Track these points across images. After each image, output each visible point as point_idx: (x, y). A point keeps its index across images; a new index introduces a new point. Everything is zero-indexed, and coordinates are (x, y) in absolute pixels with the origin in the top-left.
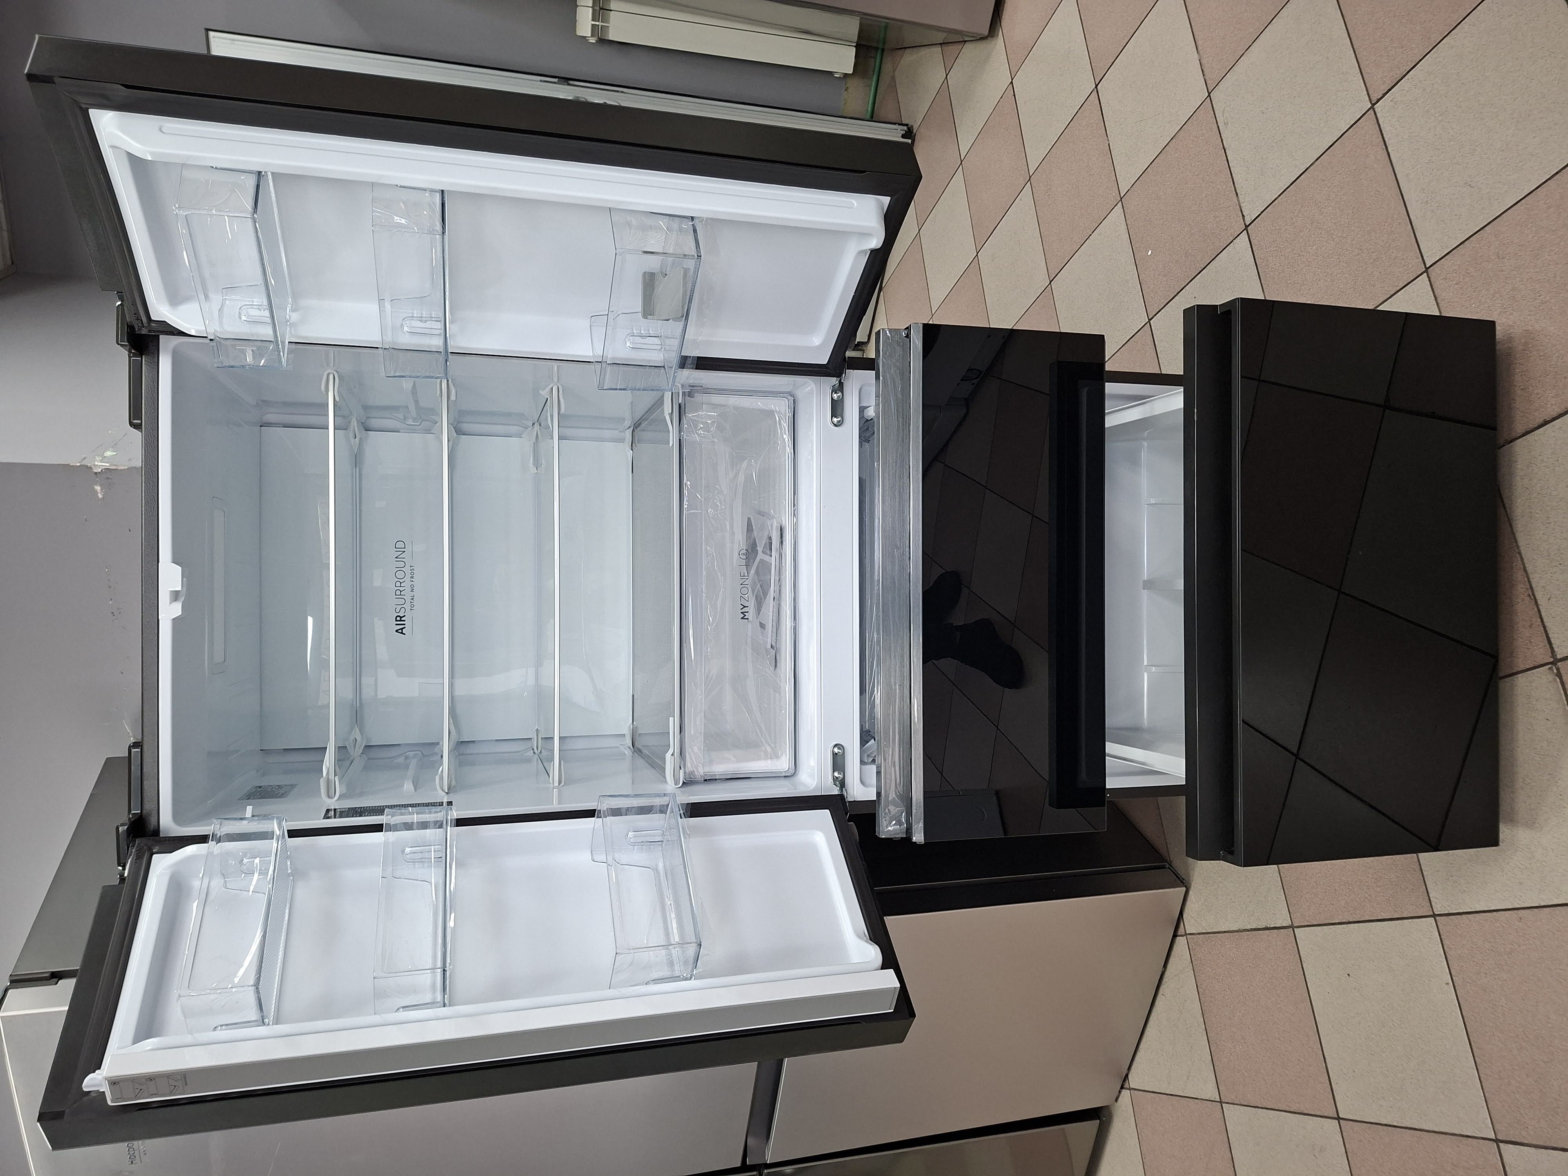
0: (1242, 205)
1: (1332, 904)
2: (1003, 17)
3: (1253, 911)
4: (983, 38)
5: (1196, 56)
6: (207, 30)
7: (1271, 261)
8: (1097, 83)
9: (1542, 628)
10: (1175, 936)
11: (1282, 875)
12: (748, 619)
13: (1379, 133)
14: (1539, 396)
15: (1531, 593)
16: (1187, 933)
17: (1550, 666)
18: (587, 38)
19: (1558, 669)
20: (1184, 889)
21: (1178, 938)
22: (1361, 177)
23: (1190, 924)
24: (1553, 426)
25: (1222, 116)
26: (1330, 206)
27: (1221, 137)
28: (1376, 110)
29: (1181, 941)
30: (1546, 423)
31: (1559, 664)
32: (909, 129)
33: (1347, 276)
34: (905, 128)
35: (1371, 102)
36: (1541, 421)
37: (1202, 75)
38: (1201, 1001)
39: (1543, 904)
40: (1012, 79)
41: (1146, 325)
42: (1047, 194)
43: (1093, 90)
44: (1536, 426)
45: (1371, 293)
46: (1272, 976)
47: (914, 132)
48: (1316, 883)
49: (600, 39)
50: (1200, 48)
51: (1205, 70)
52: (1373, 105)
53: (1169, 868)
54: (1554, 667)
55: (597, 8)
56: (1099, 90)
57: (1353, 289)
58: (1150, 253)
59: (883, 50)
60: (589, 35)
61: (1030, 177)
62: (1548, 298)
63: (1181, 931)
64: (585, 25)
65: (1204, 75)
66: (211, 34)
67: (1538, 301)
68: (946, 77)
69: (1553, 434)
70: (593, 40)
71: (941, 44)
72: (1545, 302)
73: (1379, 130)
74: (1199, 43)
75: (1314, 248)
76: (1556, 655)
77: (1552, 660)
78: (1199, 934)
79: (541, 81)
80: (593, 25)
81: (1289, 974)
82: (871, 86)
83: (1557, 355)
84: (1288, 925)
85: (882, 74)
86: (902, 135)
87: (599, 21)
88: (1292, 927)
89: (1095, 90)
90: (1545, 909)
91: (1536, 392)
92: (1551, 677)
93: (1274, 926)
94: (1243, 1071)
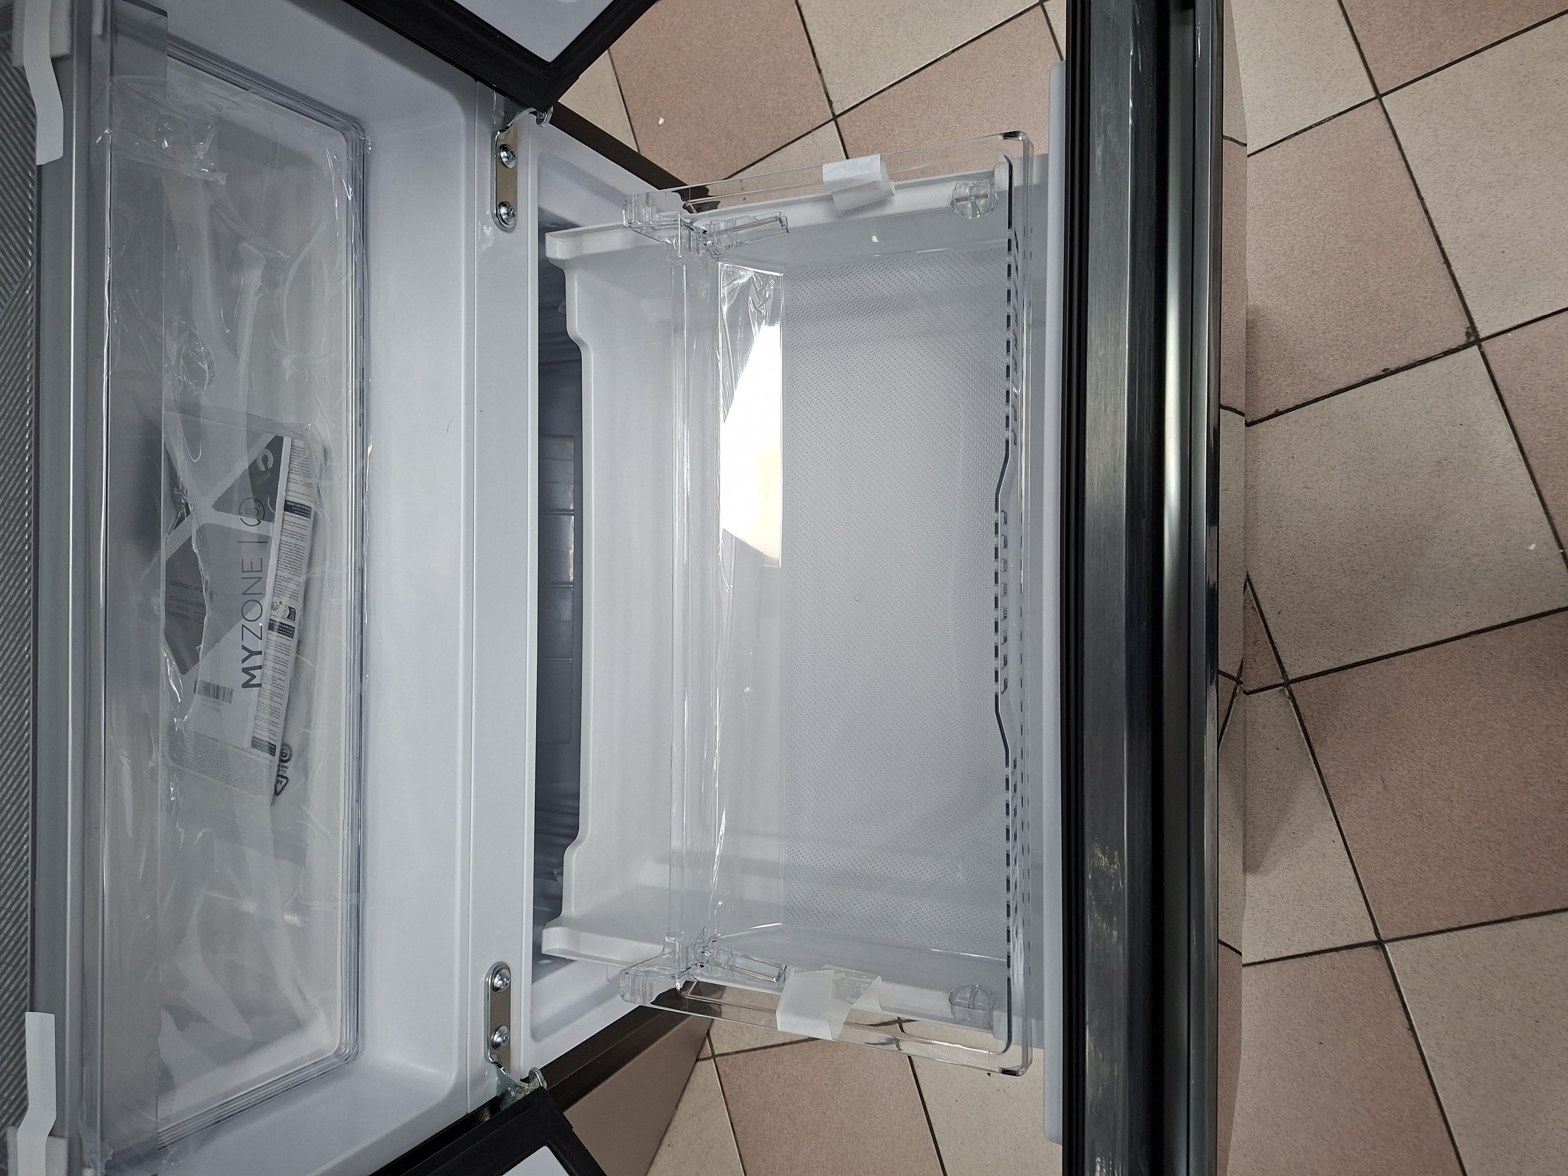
0: (828, 86)
9: (1270, 645)
10: (697, 1060)
12: (259, 685)
14: (1270, 383)
15: (1255, 605)
16: (716, 1053)
17: (1281, 688)
19: (1290, 692)
21: (700, 1063)
24: (1288, 418)
29: (704, 1067)
30: (1278, 414)
31: (1292, 686)
36: (1273, 411)
39: (1268, 958)
44: (1266, 416)
54: (1286, 689)
58: (661, 121)
62: (1283, 273)
63: (706, 1052)
67: (1272, 275)
69: (1287, 427)
72: (1280, 277)
76: (1287, 676)
77: (1282, 681)
83: (1294, 338)
90: (1272, 964)
91: (1266, 376)
92: (1282, 700)
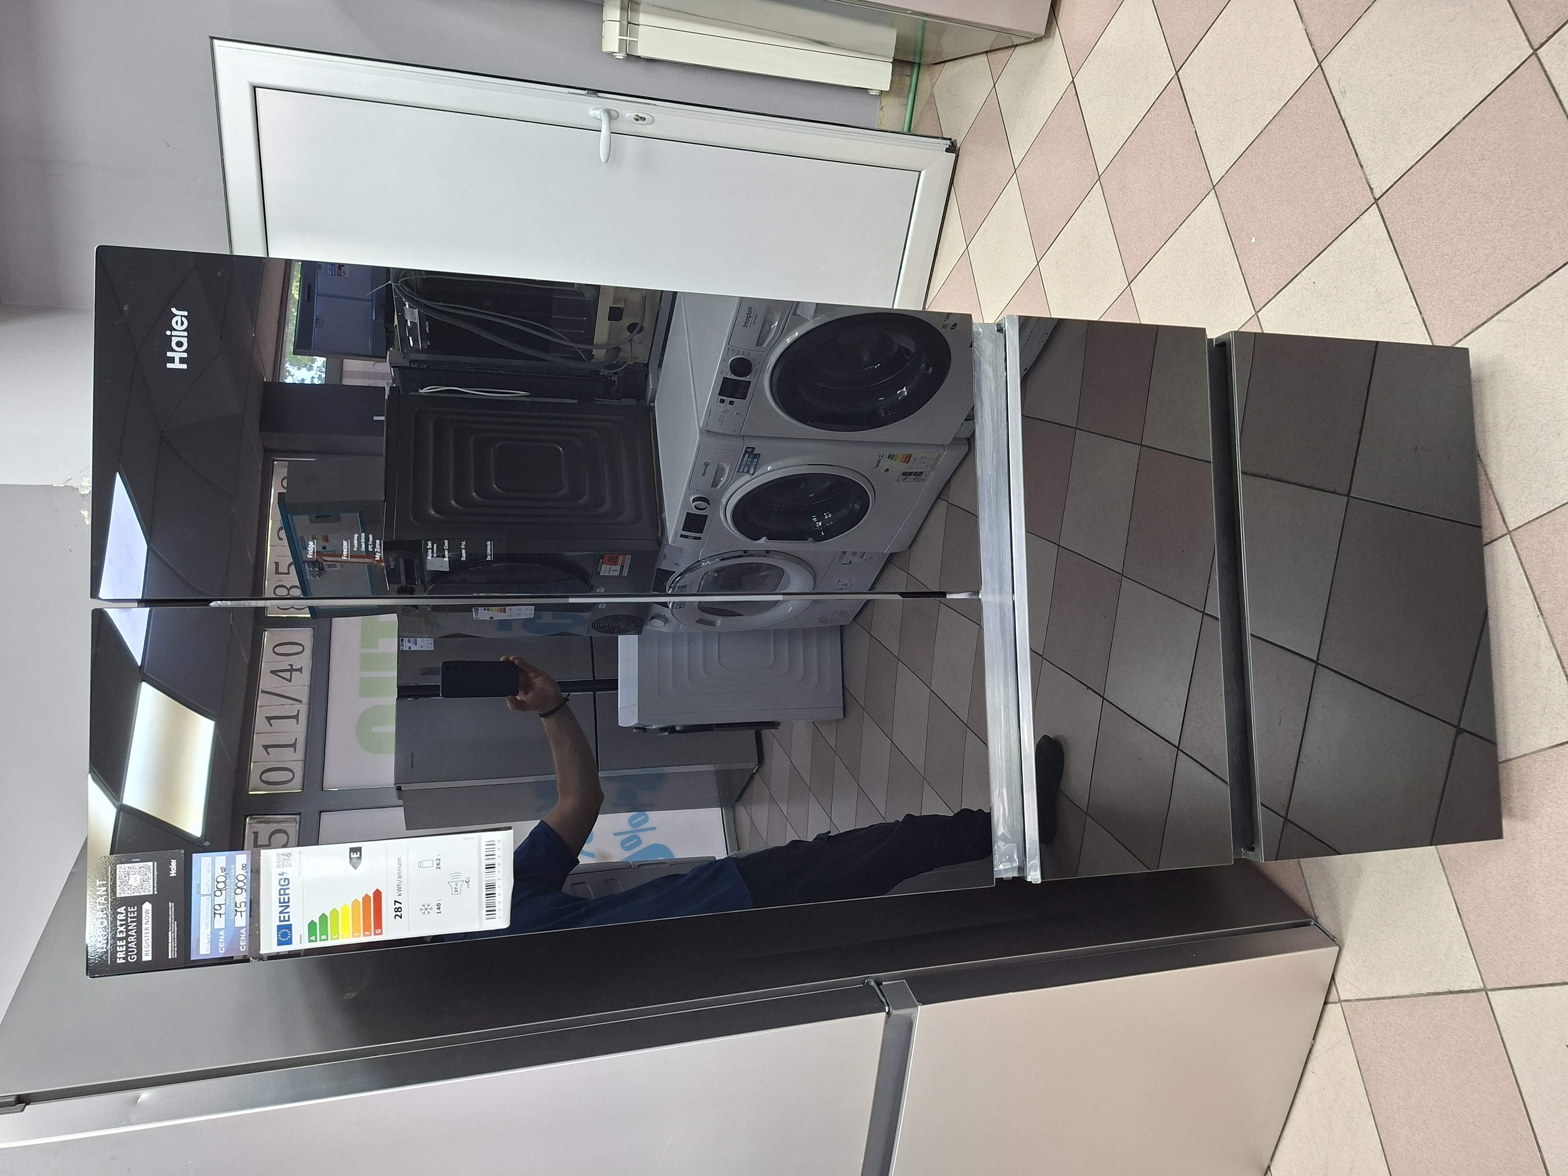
0: (1369, 177)
1: (1540, 962)
2: (1060, 16)
3: (1431, 972)
4: (1038, 39)
5: (1301, 26)
6: (212, 38)
7: (1411, 234)
8: (1177, 70)
10: (1326, 1003)
11: (1468, 929)
13: (1546, 79)
18: (614, 54)
20: (1338, 948)
21: (1329, 1006)
22: (1525, 131)
23: (1345, 989)
25: (1338, 85)
26: (1485, 166)
27: (1337, 107)
28: (1540, 55)
29: (1333, 1010)
32: (952, 143)
33: (1514, 240)
34: (949, 142)
35: (1532, 47)
37: (1310, 45)
38: (1365, 1079)
40: (1073, 79)
41: (1253, 318)
42: (1121, 192)
43: (1174, 76)
45: (1548, 256)
46: (1461, 1049)
47: (958, 146)
48: (1515, 937)
49: (628, 54)
50: (1305, 17)
51: (1313, 39)
52: (1535, 50)
53: (1315, 924)
55: (625, 23)
56: (1180, 76)
57: (1522, 254)
58: (1253, 240)
59: (920, 64)
60: (617, 51)
61: (1099, 177)
63: (1333, 997)
64: (612, 39)
65: (1312, 45)
66: (216, 42)
68: (994, 86)
70: (620, 56)
71: (986, 52)
73: (1545, 77)
74: (1304, 11)
75: (1467, 214)
78: (1357, 1000)
79: (569, 93)
80: (620, 39)
81: (1484, 1046)
82: (906, 105)
84: (1479, 988)
85: (918, 92)
86: (946, 149)
87: (627, 36)
88: (1485, 990)
89: (1176, 77)
93: (1459, 989)
94: (1427, 1162)
